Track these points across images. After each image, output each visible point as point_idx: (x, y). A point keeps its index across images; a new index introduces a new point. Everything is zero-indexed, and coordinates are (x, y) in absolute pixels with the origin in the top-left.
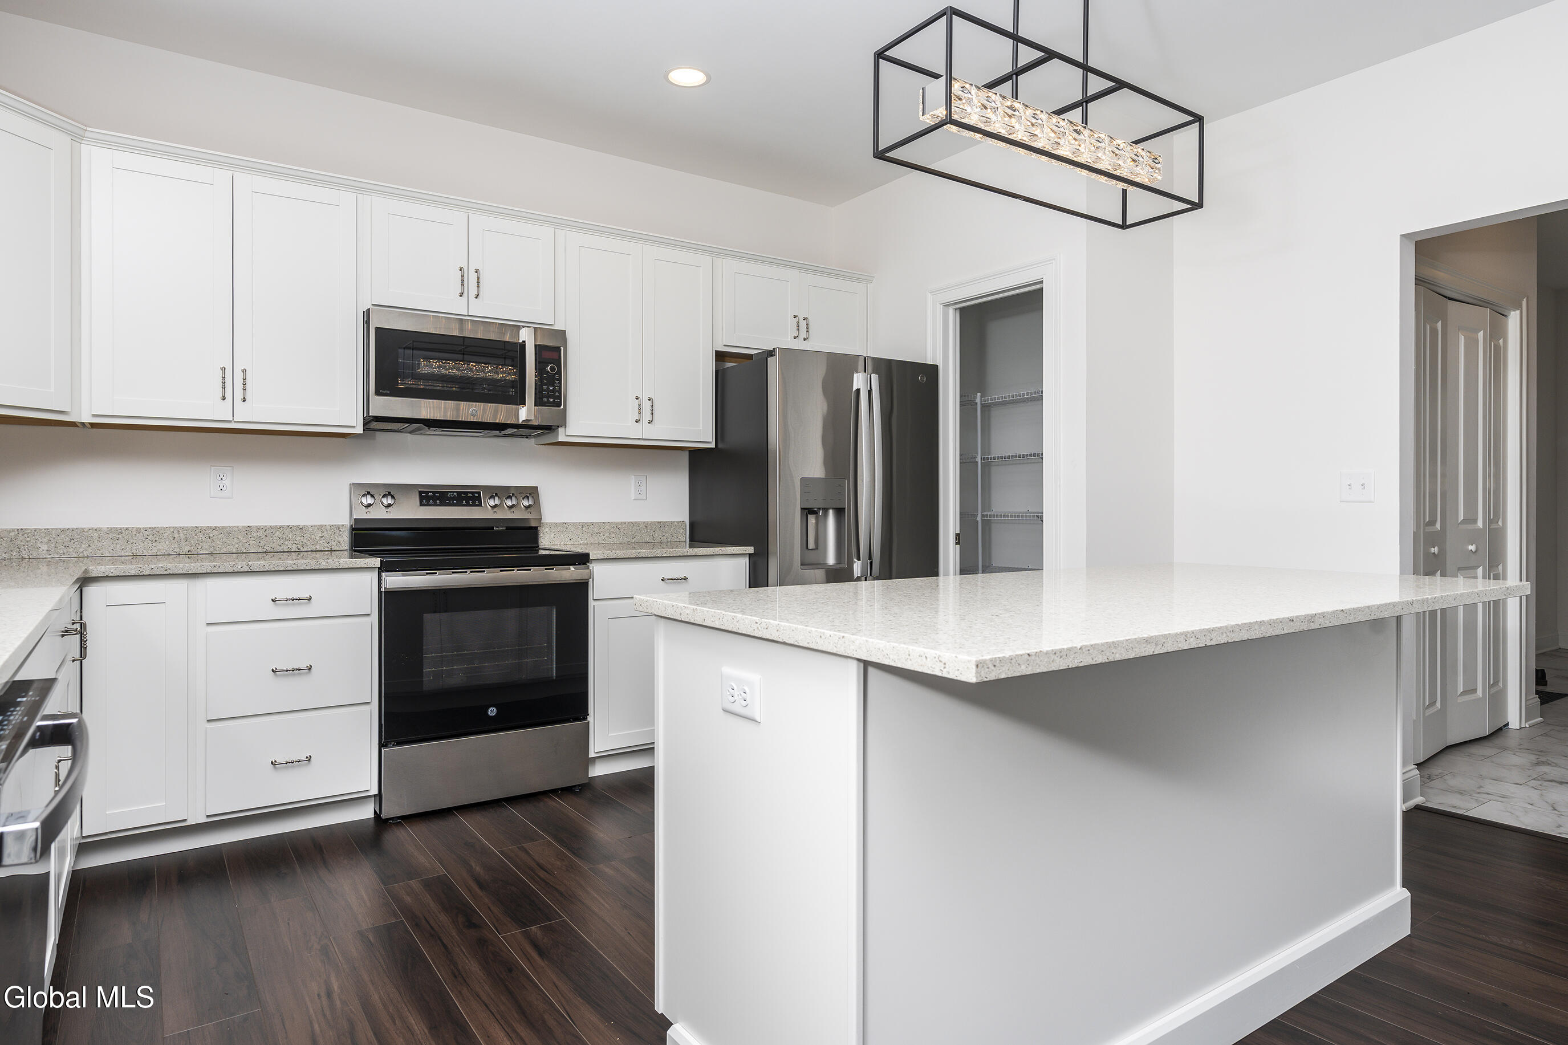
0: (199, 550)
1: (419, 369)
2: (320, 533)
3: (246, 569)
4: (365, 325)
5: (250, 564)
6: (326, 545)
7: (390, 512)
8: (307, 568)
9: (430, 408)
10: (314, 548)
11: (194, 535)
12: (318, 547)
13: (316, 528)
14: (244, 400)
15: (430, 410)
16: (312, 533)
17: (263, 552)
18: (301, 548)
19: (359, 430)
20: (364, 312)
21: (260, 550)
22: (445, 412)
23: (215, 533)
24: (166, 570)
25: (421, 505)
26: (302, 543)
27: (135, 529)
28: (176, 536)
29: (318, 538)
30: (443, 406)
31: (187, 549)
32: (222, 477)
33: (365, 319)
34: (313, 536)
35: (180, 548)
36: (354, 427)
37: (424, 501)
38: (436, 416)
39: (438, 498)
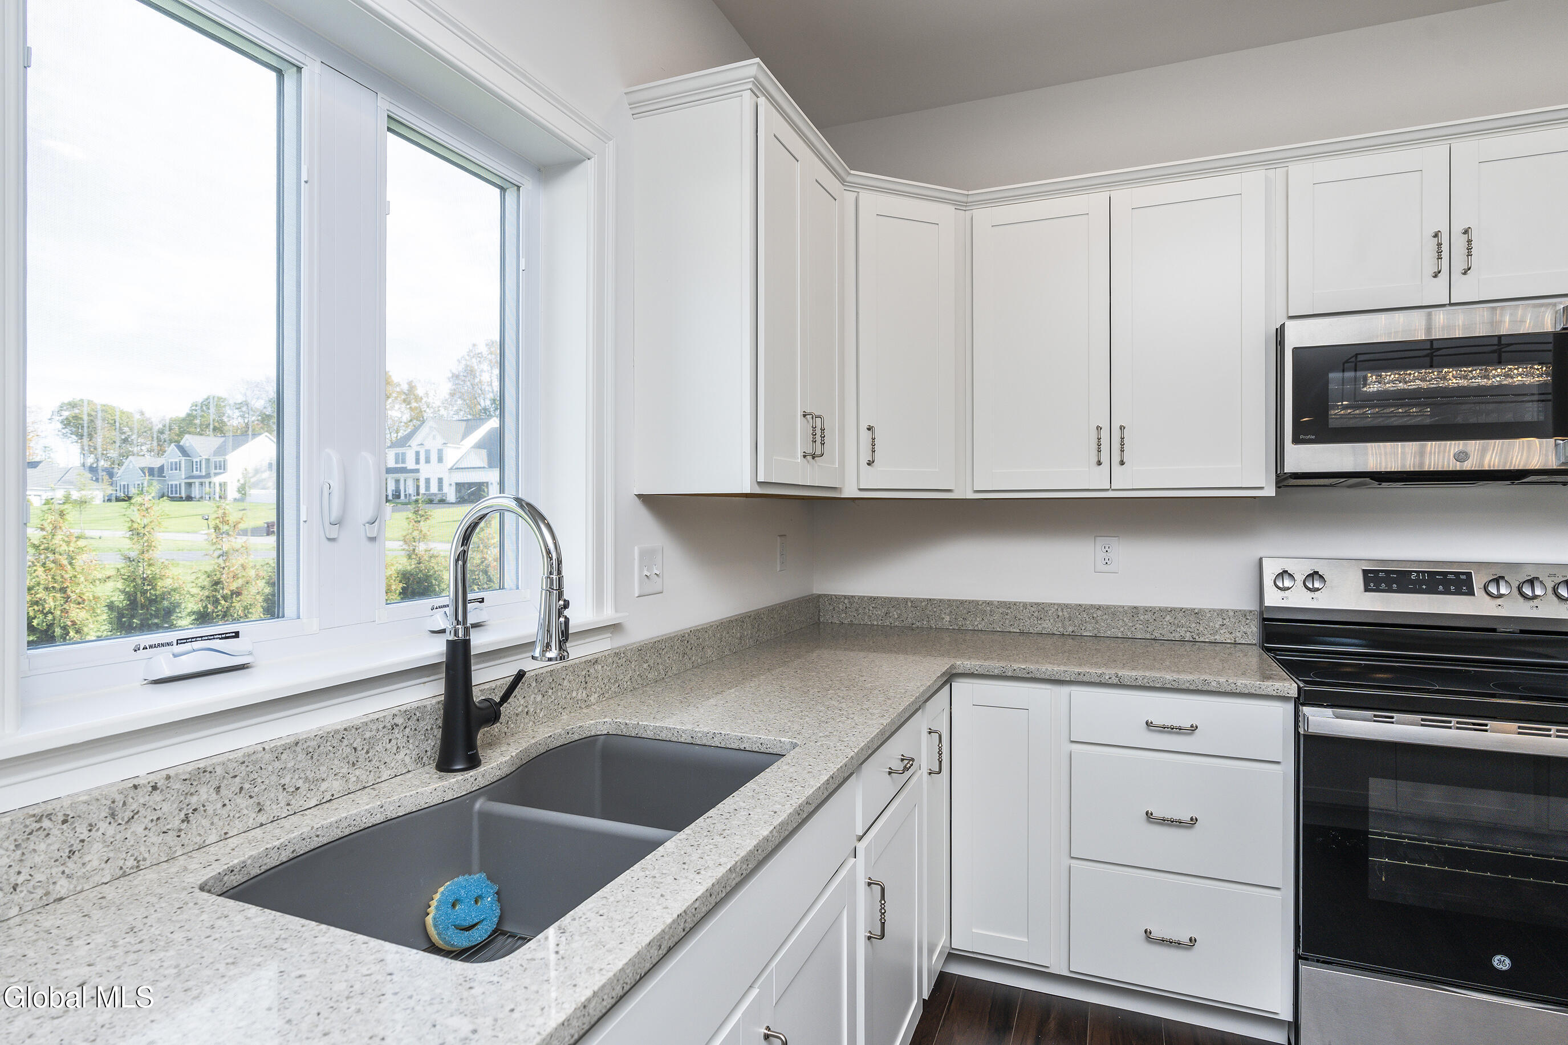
0: (1082, 631)
1: (1365, 385)
2: (1221, 619)
3: (1115, 681)
4: (1279, 347)
5: (1119, 675)
6: (1228, 635)
7: (1317, 599)
8: (1192, 687)
9: (1380, 454)
10: (1212, 638)
11: (1077, 614)
12: (1218, 638)
13: (1215, 614)
14: (1122, 463)
15: (1381, 458)
16: (1210, 619)
17: (1152, 639)
18: (1197, 638)
19: (1270, 491)
20: (1277, 329)
21: (1148, 636)
22: (1404, 458)
23: (1099, 613)
24: (1028, 673)
25: (1367, 590)
26: (1197, 632)
27: (1022, 604)
28: (1060, 614)
29: (1217, 626)
30: (1400, 451)
31: (1070, 629)
32: (1107, 549)
33: (1279, 339)
34: (1211, 624)
35: (1064, 628)
36: (1261, 488)
37: (1372, 585)
38: (1389, 466)
39: (1394, 581)
